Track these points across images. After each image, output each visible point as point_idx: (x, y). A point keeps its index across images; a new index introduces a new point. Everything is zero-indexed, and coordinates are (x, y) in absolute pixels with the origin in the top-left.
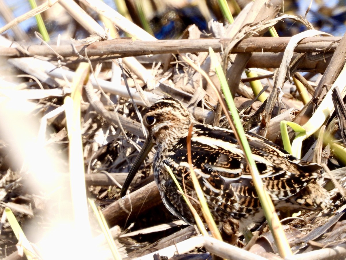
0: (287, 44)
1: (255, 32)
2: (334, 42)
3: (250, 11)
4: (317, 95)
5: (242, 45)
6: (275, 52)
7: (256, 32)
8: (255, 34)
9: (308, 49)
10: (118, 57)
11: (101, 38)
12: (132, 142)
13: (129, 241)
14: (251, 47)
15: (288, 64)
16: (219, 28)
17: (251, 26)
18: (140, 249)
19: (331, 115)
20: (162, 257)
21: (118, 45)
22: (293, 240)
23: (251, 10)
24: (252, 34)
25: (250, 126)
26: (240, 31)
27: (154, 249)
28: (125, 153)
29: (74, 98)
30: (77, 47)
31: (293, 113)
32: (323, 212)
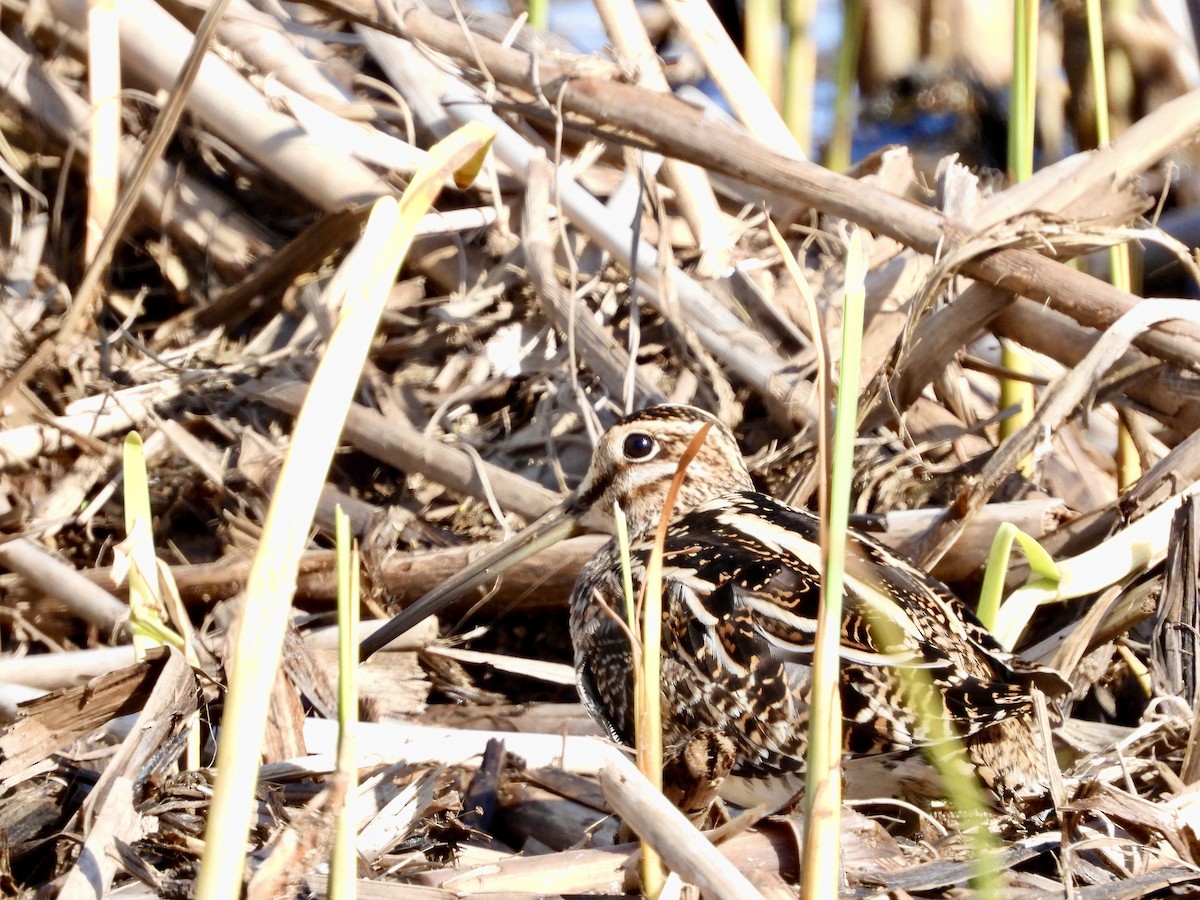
0: (1120, 314)
1: (1048, 242)
4: (1138, 495)
5: (997, 260)
6: (1081, 322)
7: (1054, 245)
8: (1048, 248)
9: (1175, 353)
10: (644, 147)
11: (617, 74)
12: (583, 401)
13: (452, 671)
14: (1018, 280)
15: (1100, 373)
16: (962, 186)
17: (1046, 221)
18: (472, 707)
19: (1152, 565)
20: (510, 756)
21: (656, 113)
22: (861, 869)
23: (1075, 176)
24: (1037, 244)
25: (924, 498)
26: (1009, 221)
27: (509, 723)
28: (551, 425)
29: (404, 209)
30: (543, 70)
31: (1055, 516)
32: (986, 827)
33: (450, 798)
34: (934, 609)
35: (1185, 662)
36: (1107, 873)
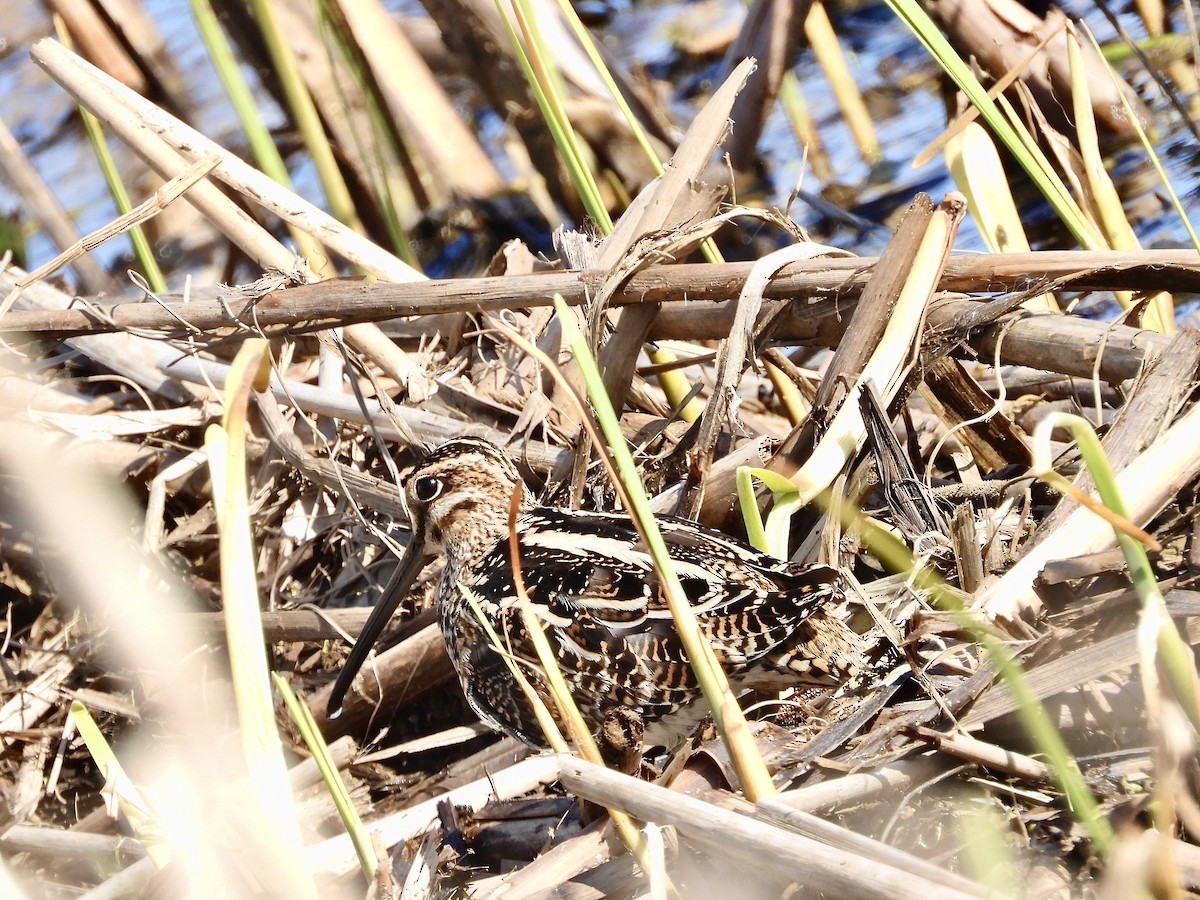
0: (745, 280)
1: (664, 253)
2: (861, 271)
3: (652, 201)
4: (823, 403)
5: (634, 284)
6: (717, 300)
7: (669, 252)
8: (667, 257)
9: (798, 289)
10: (333, 326)
11: (288, 281)
12: (376, 532)
13: (377, 771)
14: (657, 291)
15: (750, 329)
16: (577, 245)
17: (656, 239)
18: (405, 791)
19: (859, 448)
20: (458, 808)
21: (332, 296)
22: (776, 758)
23: (655, 200)
24: (658, 258)
25: (662, 483)
26: (629, 252)
27: (439, 788)
28: (359, 560)
29: (228, 428)
30: (230, 304)
31: (767, 448)
32: (847, 687)
33: (446, 852)
34: (721, 551)
35: (919, 507)
36: (956, 677)
